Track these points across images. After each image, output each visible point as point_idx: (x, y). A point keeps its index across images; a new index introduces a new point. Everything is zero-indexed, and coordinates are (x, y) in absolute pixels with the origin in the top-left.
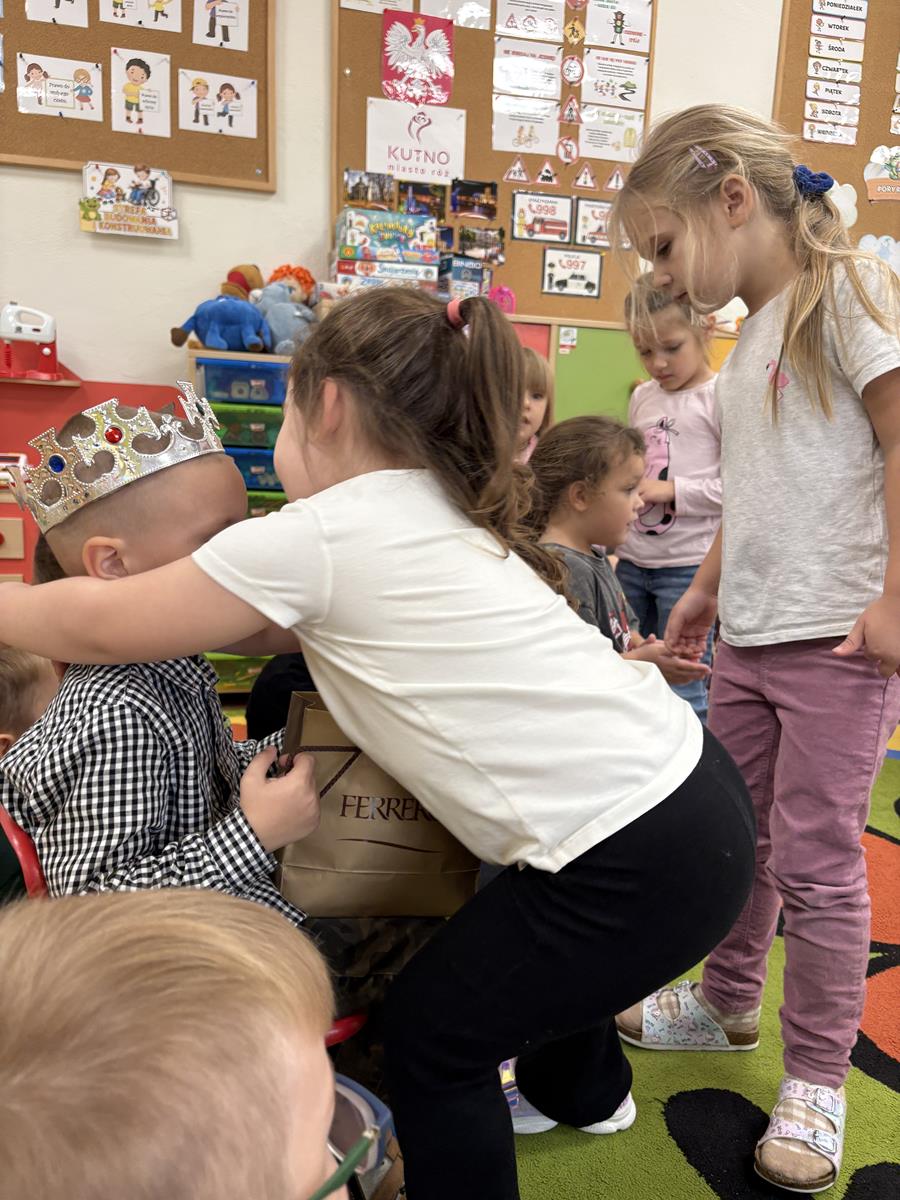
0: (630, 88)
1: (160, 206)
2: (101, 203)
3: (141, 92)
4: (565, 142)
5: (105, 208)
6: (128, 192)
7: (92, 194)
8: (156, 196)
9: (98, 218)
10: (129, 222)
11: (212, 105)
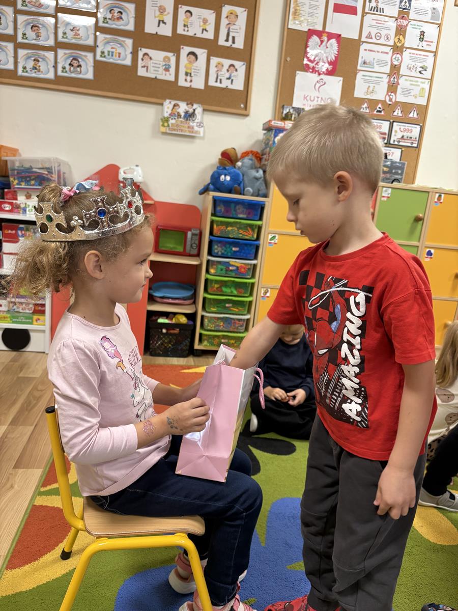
0: (424, 68)
1: (196, 121)
2: (170, 119)
3: (193, 67)
4: (390, 94)
5: (172, 121)
6: (183, 114)
7: (166, 115)
8: (195, 116)
9: (168, 126)
10: (182, 128)
11: (224, 74)
